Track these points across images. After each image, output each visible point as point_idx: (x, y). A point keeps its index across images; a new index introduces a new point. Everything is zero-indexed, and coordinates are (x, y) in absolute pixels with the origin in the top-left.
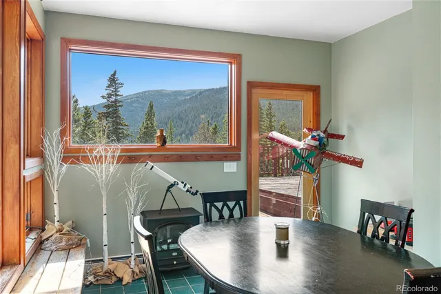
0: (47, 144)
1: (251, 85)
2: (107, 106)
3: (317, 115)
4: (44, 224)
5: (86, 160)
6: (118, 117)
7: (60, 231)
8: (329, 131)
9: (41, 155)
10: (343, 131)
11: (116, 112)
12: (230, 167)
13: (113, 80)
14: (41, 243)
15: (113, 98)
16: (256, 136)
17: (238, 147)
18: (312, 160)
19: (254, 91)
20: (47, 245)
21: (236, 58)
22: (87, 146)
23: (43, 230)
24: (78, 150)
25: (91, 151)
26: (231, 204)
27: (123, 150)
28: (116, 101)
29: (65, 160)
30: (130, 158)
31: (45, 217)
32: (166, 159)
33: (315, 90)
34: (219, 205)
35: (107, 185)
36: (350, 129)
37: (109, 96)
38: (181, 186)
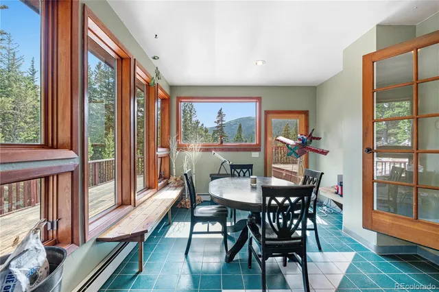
0: (171, 143)
1: (267, 113)
2: (217, 127)
3: (307, 126)
4: (170, 177)
5: (186, 149)
6: (223, 132)
7: (176, 180)
8: (313, 135)
9: (168, 148)
10: (322, 136)
11: (221, 129)
12: (255, 154)
13: (220, 113)
14: (168, 184)
15: (220, 123)
16: (269, 139)
17: (260, 145)
18: (297, 151)
19: (269, 116)
20: (170, 185)
21: (259, 99)
22: (187, 144)
23: (169, 179)
24: (183, 145)
25: (189, 145)
26: (245, 170)
27: (204, 146)
28: (222, 124)
29: (178, 149)
30: (207, 149)
31: (170, 173)
32: (223, 150)
33: (306, 113)
34: (239, 170)
35: (195, 161)
36: (325, 134)
37: (218, 121)
38: (228, 162)
